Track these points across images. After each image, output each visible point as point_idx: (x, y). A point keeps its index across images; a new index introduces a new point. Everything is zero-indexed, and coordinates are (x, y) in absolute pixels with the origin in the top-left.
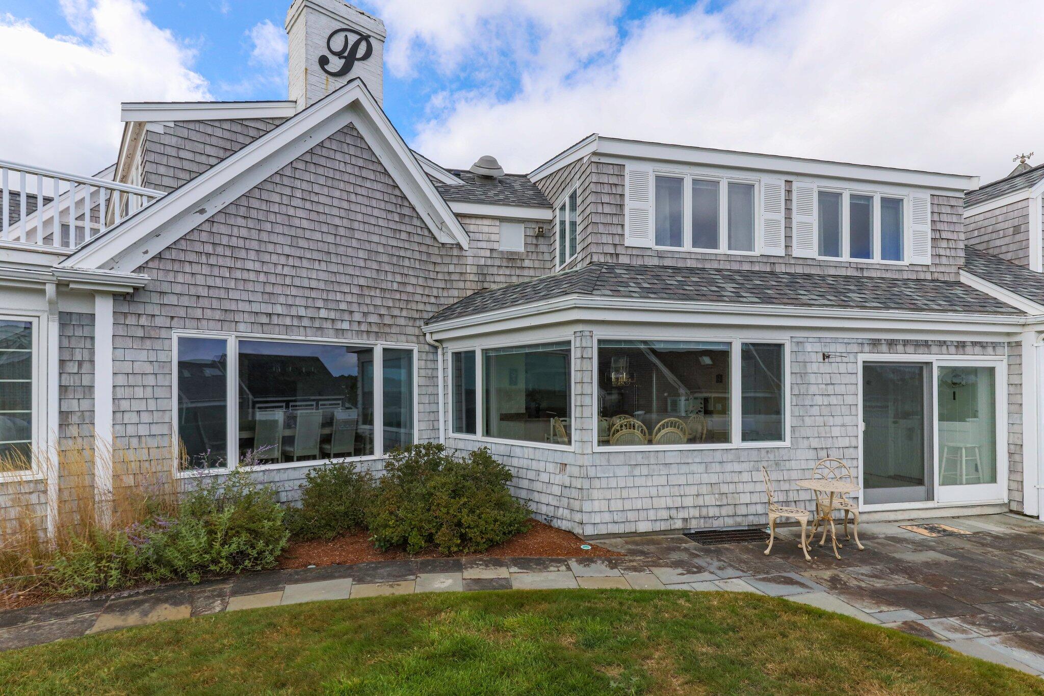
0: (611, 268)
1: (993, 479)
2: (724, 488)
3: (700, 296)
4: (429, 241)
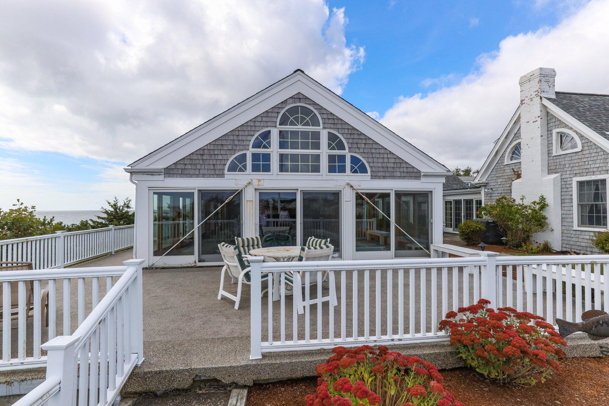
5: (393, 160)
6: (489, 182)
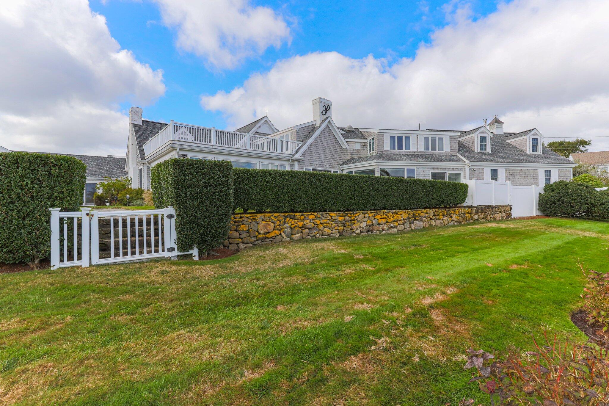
0: (382, 155)
3: (399, 160)
4: (341, 148)
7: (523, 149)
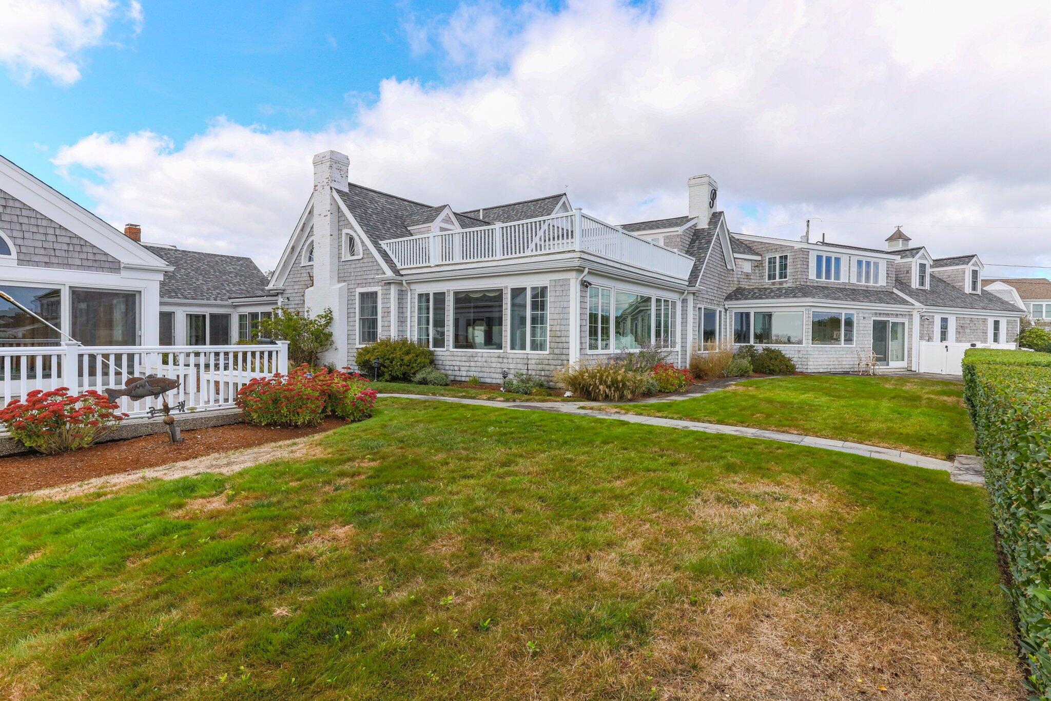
0: (808, 287)
1: (903, 360)
2: (840, 359)
5: (67, 240)
6: (287, 288)
7: (958, 285)
